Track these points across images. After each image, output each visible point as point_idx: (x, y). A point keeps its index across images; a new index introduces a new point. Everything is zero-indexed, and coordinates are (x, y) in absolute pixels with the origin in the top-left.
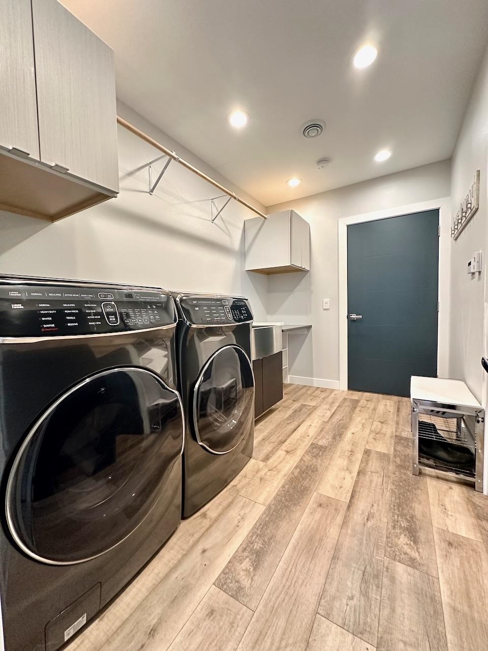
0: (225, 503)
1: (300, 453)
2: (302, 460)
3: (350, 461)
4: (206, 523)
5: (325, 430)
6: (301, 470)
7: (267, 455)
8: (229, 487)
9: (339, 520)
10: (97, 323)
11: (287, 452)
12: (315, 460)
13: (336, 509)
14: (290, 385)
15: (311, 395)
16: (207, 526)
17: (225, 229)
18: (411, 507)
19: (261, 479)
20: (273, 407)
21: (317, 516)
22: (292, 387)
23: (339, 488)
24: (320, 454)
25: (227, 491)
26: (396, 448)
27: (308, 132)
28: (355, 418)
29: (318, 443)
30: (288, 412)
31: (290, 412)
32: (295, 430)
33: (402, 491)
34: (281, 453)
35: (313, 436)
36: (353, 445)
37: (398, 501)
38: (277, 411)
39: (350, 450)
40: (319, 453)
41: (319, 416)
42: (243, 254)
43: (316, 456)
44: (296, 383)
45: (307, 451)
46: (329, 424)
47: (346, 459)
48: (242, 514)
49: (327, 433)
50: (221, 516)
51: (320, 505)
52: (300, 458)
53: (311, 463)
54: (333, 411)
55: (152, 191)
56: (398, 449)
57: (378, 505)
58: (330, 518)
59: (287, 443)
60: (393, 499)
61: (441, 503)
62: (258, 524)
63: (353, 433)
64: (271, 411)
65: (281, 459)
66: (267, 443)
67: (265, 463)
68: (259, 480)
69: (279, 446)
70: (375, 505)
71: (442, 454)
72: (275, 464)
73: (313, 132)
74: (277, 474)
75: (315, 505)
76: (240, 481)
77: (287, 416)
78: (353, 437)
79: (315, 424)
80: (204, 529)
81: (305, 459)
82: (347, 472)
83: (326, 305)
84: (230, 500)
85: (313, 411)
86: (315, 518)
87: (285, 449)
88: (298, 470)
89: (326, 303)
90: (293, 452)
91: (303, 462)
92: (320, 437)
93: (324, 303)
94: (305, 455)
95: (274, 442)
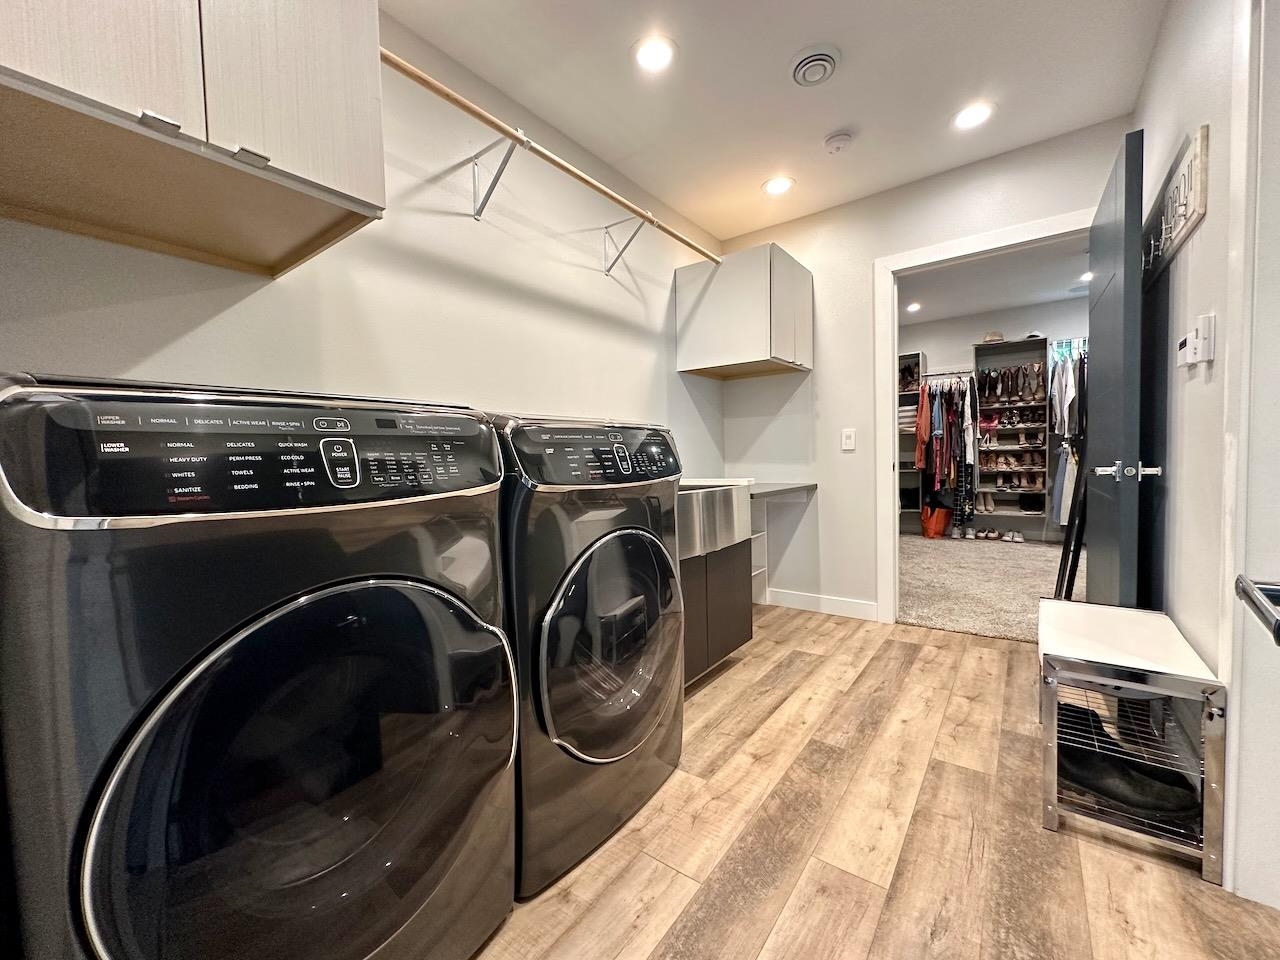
0: (613, 870)
1: (784, 761)
2: (786, 778)
3: (896, 785)
4: (568, 913)
5: (842, 712)
6: (783, 802)
7: (712, 763)
8: (624, 831)
9: (865, 930)
10: (307, 484)
11: (756, 758)
12: (815, 780)
13: (859, 903)
14: (773, 608)
15: (814, 631)
16: (568, 923)
17: (633, 287)
18: (1040, 912)
19: (694, 818)
20: (731, 655)
21: (815, 917)
22: (775, 613)
23: (867, 849)
24: (829, 766)
25: (619, 841)
26: (1004, 761)
27: (804, 74)
28: (910, 685)
29: (824, 741)
30: (763, 669)
31: (767, 668)
32: (776, 708)
33: (1018, 869)
34: (742, 759)
35: (815, 723)
36: (903, 748)
37: (1006, 892)
38: (740, 664)
39: (896, 759)
40: (825, 764)
41: (828, 678)
42: (671, 339)
43: (819, 771)
44: (785, 604)
45: (799, 759)
46: (852, 698)
47: (887, 782)
48: (646, 899)
49: (846, 717)
50: (603, 901)
51: (823, 890)
52: (783, 773)
53: (806, 787)
54: (860, 670)
55: (479, 212)
56: (1008, 764)
57: (960, 899)
58: (844, 924)
59: (756, 737)
60: (996, 887)
61: (1115, 906)
62: (679, 927)
63: (904, 721)
64: (726, 666)
65: (739, 775)
66: (712, 736)
67: (705, 782)
68: (689, 820)
69: (739, 743)
70: (953, 899)
71: (1116, 783)
72: (727, 785)
73: (815, 73)
74: (730, 808)
75: (811, 889)
76: (649, 819)
77: (761, 674)
78: (904, 729)
79: (819, 696)
80: (562, 928)
81: (794, 776)
82: (888, 812)
83: (848, 441)
84: (623, 863)
85: (817, 666)
86: (809, 922)
87: (752, 750)
88: (778, 801)
89: (849, 437)
90: (769, 758)
91: (788, 783)
92: (831, 726)
93: (844, 438)
94: (795, 766)
95: (729, 735)
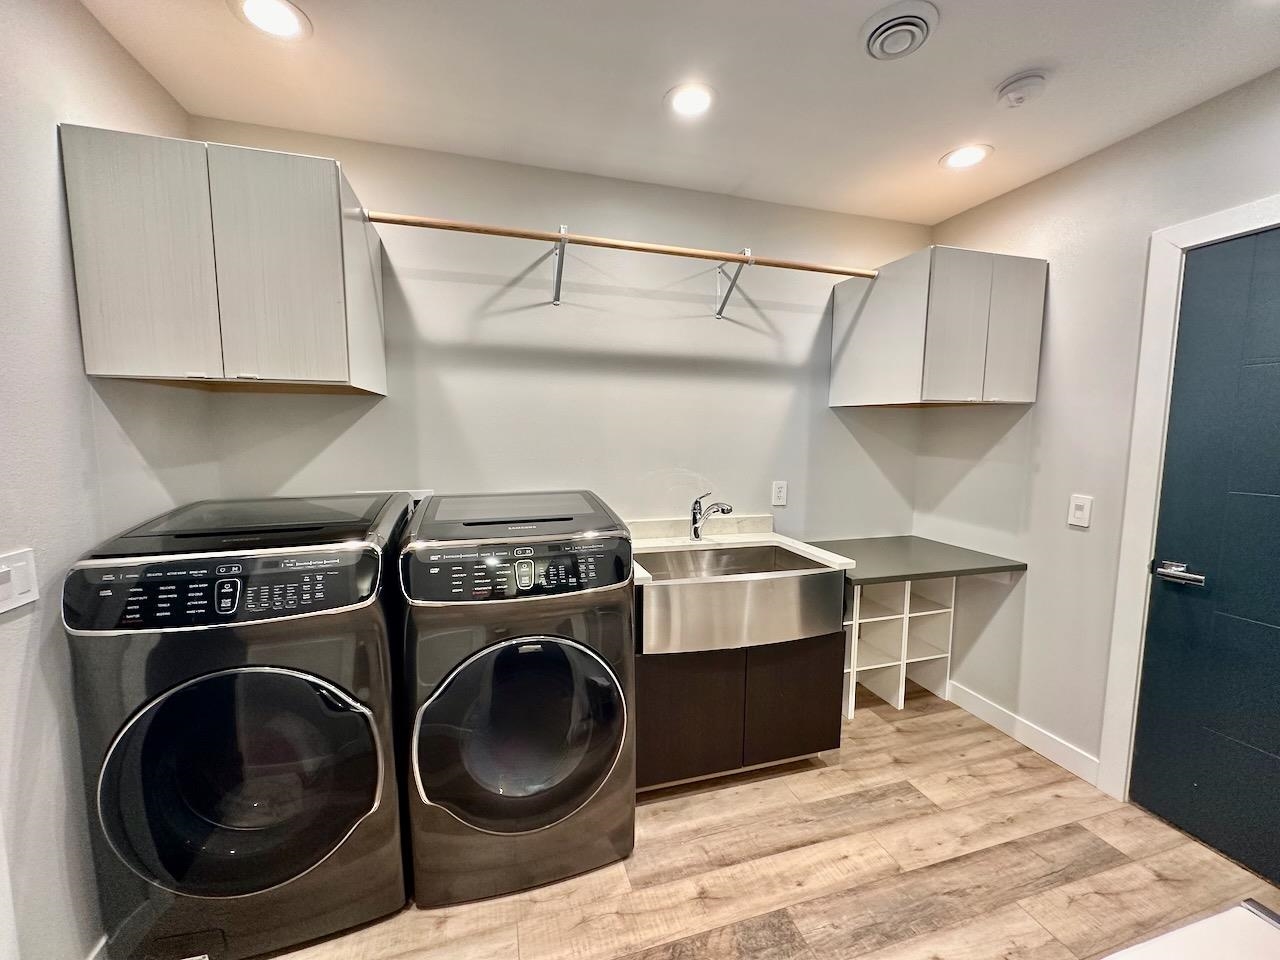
0: (482, 925)
1: (725, 915)
2: (704, 937)
4: (432, 935)
7: (658, 875)
10: (200, 611)
11: (702, 895)
14: (950, 706)
15: (968, 764)
16: (421, 945)
19: (584, 921)
20: (819, 754)
22: (953, 715)
24: (764, 954)
27: (882, 43)
28: (1020, 913)
29: (795, 921)
30: (835, 789)
31: (850, 788)
32: (791, 848)
34: (689, 887)
35: (811, 892)
38: (816, 772)
40: (763, 949)
41: (906, 842)
42: (823, 365)
43: (747, 952)
44: (970, 708)
45: (741, 923)
46: (901, 885)
49: (860, 906)
52: (706, 929)
54: (967, 850)
55: (557, 298)
59: (728, 871)
64: (806, 765)
65: (668, 902)
66: (690, 845)
67: (631, 890)
68: (577, 918)
69: (707, 868)
72: (644, 907)
73: (900, 40)
74: (619, 933)
76: (553, 897)
77: (828, 795)
79: (860, 860)
80: (416, 946)
81: (713, 941)
83: (1079, 513)
84: (496, 923)
85: (908, 817)
87: (708, 883)
89: (1079, 508)
90: (713, 902)
91: (698, 944)
92: (827, 907)
93: (1072, 506)
94: (728, 930)
95: (707, 852)
